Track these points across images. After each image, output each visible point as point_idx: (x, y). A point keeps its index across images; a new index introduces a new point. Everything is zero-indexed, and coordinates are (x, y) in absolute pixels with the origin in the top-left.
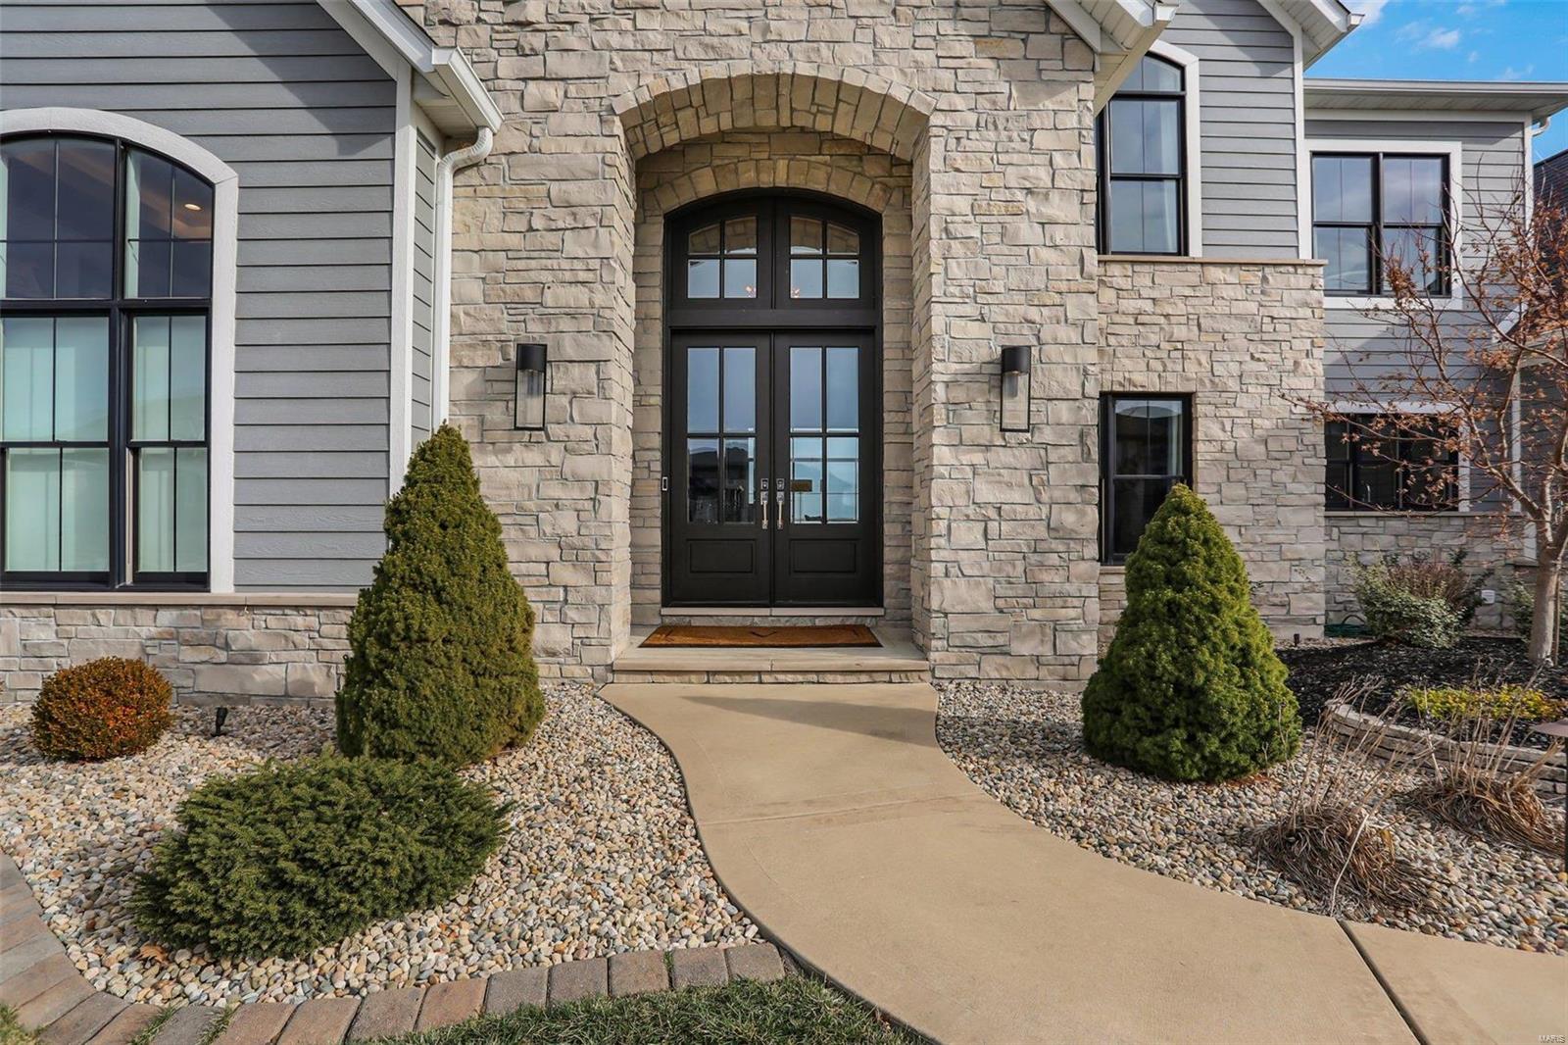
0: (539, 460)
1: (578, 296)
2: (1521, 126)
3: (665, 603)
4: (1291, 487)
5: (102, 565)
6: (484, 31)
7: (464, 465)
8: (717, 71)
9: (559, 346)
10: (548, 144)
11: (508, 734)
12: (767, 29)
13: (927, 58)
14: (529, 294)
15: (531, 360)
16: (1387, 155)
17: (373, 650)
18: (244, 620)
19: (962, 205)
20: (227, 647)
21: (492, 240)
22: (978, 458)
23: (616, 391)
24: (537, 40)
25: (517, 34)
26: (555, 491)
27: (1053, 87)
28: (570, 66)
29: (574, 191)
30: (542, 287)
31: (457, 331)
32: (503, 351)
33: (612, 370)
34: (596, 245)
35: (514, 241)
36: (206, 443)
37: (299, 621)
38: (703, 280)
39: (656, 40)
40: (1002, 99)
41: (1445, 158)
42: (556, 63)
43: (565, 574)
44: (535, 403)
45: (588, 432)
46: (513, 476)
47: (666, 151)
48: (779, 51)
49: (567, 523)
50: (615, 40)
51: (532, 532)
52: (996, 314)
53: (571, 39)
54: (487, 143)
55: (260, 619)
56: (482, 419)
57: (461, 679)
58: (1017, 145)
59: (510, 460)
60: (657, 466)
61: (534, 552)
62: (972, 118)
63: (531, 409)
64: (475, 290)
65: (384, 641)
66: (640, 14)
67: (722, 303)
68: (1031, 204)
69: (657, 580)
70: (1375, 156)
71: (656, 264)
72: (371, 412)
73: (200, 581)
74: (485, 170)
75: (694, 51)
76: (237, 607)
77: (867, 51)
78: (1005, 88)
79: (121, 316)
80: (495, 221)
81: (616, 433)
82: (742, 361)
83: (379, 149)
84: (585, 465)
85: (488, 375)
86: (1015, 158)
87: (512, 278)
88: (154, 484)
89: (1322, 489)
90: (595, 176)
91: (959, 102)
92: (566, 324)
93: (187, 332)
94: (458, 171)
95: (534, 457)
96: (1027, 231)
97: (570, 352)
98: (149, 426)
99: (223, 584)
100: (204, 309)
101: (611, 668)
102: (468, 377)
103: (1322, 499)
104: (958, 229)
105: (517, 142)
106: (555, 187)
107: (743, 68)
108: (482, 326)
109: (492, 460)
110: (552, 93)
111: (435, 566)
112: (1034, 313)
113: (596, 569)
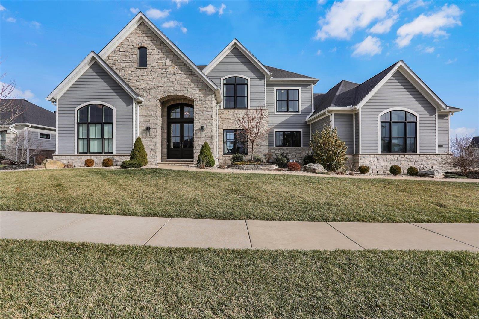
0: (149, 140)
1: (153, 121)
2: (311, 85)
3: (167, 159)
4: (263, 143)
5: (101, 152)
6: (142, 90)
7: (141, 140)
8: (169, 94)
9: (151, 127)
10: (150, 103)
11: (144, 164)
12: (175, 89)
13: (194, 92)
14: (148, 121)
15: (148, 128)
16: (289, 89)
17: (133, 156)
18: (117, 157)
19: (197, 110)
20: (115, 160)
21: (144, 114)
22: (199, 139)
23: (158, 132)
24: (148, 91)
25: (146, 90)
26: (151, 143)
27: (209, 95)
28: (152, 94)
29: (153, 108)
30: (149, 120)
31: (140, 125)
32: (145, 127)
33: (158, 129)
34: (155, 115)
35: (146, 114)
36: (112, 138)
37: (123, 157)
38: (173, 115)
39: (162, 91)
40: (202, 97)
41: (298, 90)
42: (151, 93)
43: (152, 153)
44: (149, 133)
45: (155, 136)
46: (146, 142)
47: (165, 101)
48: (177, 92)
49: (152, 147)
50: (158, 91)
51: (149, 148)
52: (201, 122)
53: (153, 91)
54: (143, 103)
55: (119, 157)
56: (143, 135)
57: (140, 159)
58: (204, 102)
59: (146, 140)
60: (166, 140)
61: (149, 150)
62: (199, 99)
63: (148, 134)
64: (142, 120)
65: (134, 155)
66: (160, 88)
67: (175, 118)
68: (206, 109)
69: (166, 155)
70: (287, 89)
71: (166, 114)
72: (131, 135)
73: (112, 153)
74: (143, 106)
75: (167, 92)
76: (116, 156)
77: (187, 92)
78: (203, 96)
79: (103, 124)
80: (144, 112)
81: (158, 137)
82: (178, 126)
83: (131, 106)
84: (155, 140)
85: (143, 130)
86: (204, 104)
87: (146, 119)
88: (106, 143)
89: (268, 143)
90: (155, 107)
91: (197, 97)
92: (152, 124)
93: (110, 126)
94: (140, 106)
95: (149, 139)
96: (205, 112)
97: (153, 127)
98: (106, 136)
99: (114, 153)
100: (112, 123)
101: (157, 163)
102: (141, 130)
103: (268, 145)
104: (197, 113)
105: (146, 103)
106: (151, 108)
107: (172, 94)
108: (143, 124)
109: (144, 140)
110: (150, 97)
111: (138, 149)
112: (206, 122)
113: (156, 152)
